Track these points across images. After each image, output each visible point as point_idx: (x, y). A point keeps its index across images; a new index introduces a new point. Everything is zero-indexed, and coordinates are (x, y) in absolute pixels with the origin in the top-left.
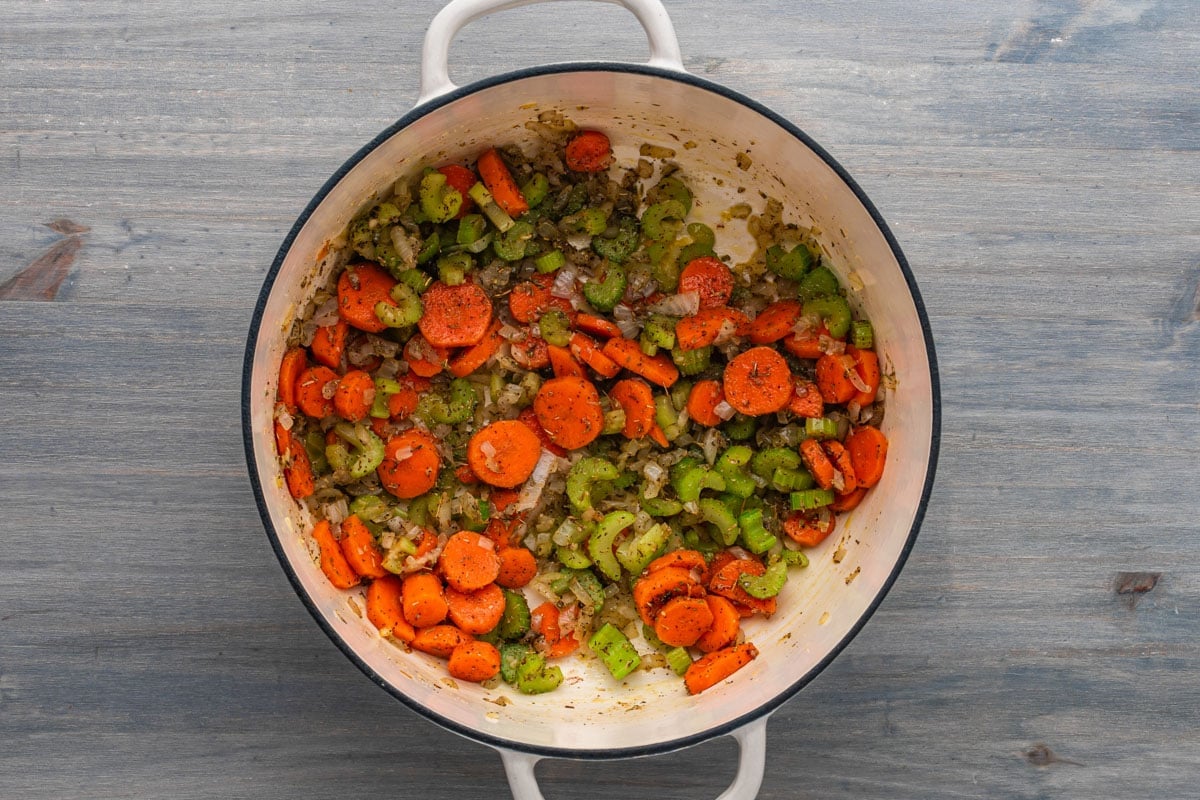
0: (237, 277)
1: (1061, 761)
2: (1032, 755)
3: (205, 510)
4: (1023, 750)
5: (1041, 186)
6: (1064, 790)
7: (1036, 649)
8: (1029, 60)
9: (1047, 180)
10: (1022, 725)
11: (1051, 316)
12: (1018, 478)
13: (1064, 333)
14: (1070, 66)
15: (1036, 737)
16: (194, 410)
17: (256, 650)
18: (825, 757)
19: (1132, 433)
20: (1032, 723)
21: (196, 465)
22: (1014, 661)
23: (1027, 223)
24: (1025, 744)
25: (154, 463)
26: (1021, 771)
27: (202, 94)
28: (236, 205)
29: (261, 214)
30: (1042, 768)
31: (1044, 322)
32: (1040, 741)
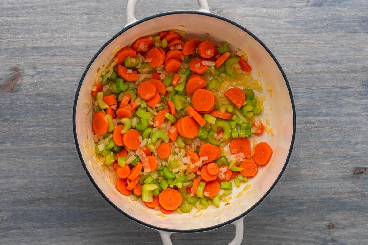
0: (71, 83)
1: (338, 228)
2: (328, 226)
3: (63, 158)
4: (325, 225)
5: (325, 45)
6: (339, 237)
7: (329, 192)
8: (320, 6)
9: (327, 43)
10: (325, 217)
11: (330, 87)
12: (321, 138)
13: (334, 92)
14: (333, 7)
15: (330, 220)
16: (58, 126)
17: (81, 201)
18: (262, 229)
19: (356, 123)
20: (328, 216)
21: (60, 144)
22: (321, 197)
23: (321, 58)
24: (326, 223)
25: (47, 144)
26: (325, 231)
27: (57, 26)
28: (69, 61)
29: (78, 63)
30: (332, 230)
31: (327, 89)
32: (330, 222)
